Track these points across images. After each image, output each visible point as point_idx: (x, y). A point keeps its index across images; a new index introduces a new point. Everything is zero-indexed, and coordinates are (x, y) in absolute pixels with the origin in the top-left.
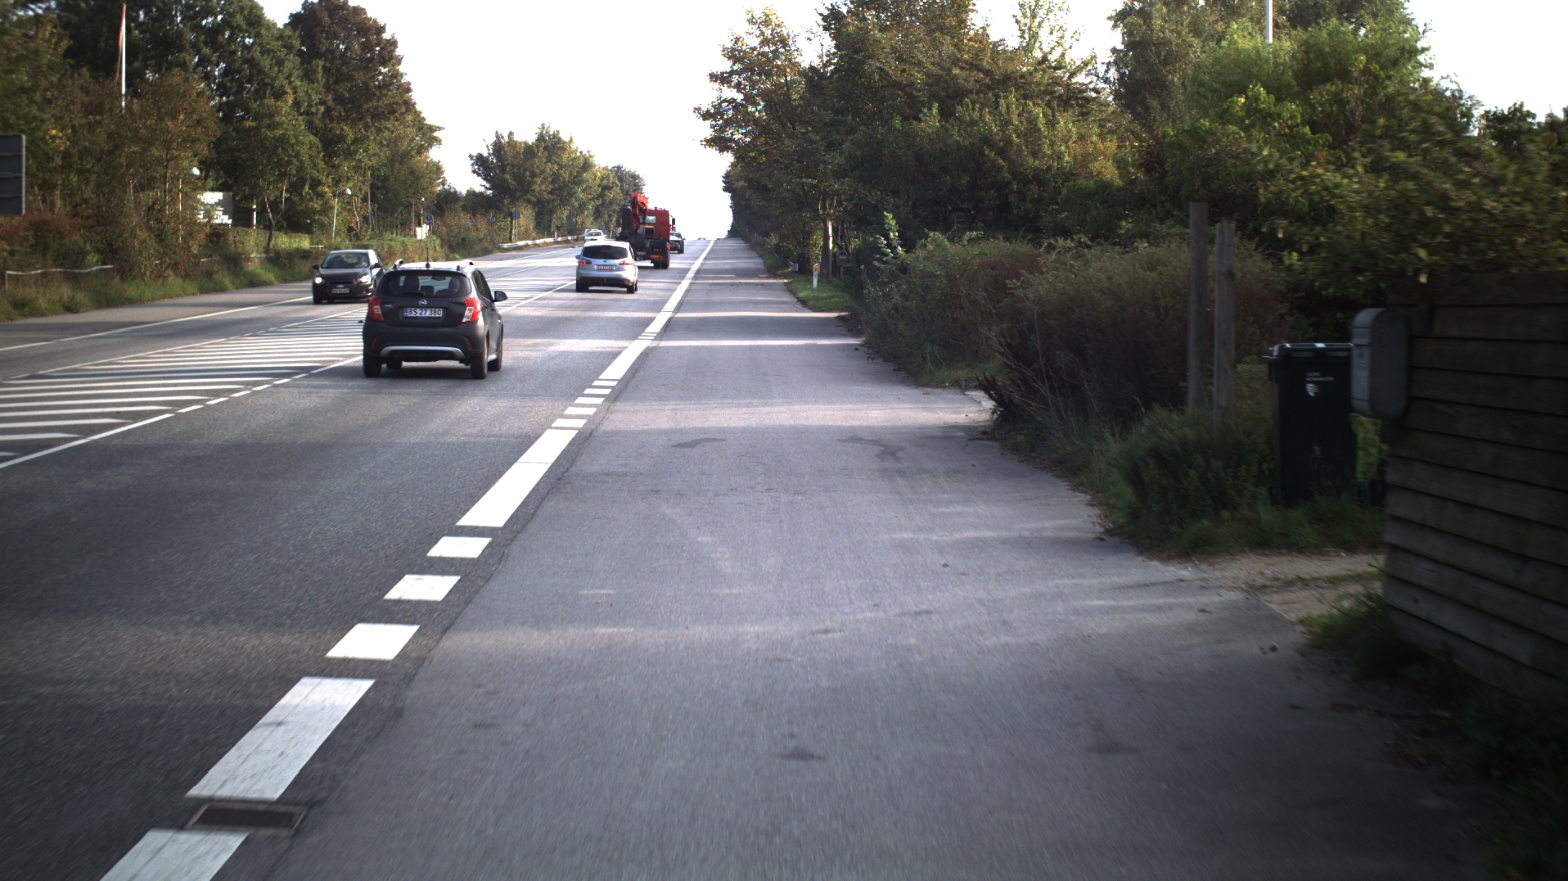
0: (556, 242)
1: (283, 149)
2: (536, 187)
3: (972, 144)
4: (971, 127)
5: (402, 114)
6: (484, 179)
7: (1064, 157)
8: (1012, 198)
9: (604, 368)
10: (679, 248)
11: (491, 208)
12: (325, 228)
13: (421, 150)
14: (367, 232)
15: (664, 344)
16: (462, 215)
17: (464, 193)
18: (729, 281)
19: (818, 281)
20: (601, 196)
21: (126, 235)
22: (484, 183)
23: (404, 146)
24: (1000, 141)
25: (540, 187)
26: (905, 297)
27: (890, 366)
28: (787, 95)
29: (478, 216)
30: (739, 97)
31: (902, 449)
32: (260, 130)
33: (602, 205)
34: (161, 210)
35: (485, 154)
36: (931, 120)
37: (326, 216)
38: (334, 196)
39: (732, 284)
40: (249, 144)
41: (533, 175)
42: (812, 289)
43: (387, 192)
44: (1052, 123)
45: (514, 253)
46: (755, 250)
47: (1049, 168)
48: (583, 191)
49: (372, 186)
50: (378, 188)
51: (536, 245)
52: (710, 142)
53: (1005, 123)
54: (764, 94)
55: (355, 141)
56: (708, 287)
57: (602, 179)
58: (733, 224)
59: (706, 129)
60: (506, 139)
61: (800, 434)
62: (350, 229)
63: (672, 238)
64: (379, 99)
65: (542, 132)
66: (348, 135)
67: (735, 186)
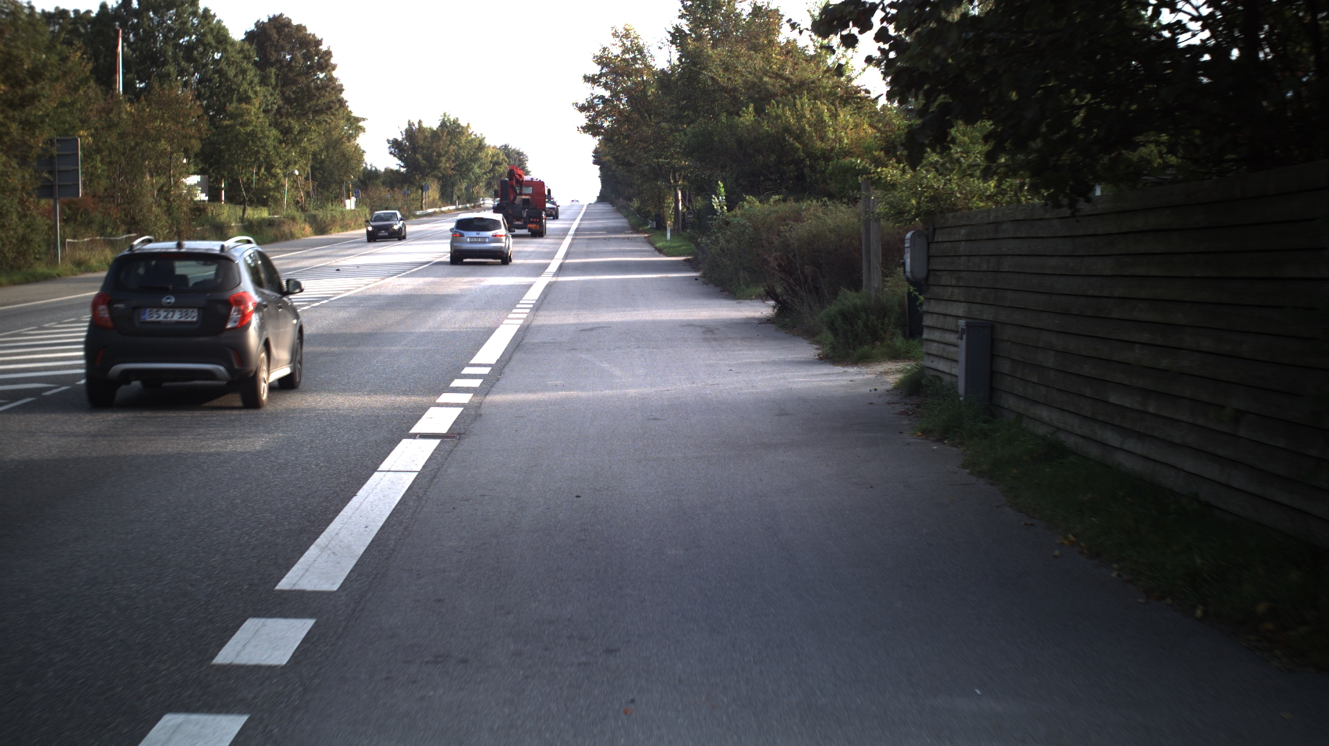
0: (457, 209)
1: (253, 142)
2: (442, 165)
3: (777, 132)
4: (777, 120)
5: (337, 110)
6: (400, 158)
7: (844, 140)
8: (806, 171)
9: (524, 294)
10: (554, 215)
11: (406, 183)
12: (277, 201)
13: (351, 137)
14: (309, 204)
15: (561, 279)
16: (382, 189)
17: (383, 170)
18: (602, 236)
19: (671, 235)
20: (492, 170)
21: (145, 210)
22: (400, 162)
23: (335, 134)
24: (797, 130)
25: (445, 164)
26: (728, 241)
27: (718, 289)
28: (644, 91)
29: (396, 189)
30: (607, 94)
31: (718, 329)
32: (235, 127)
33: (493, 178)
34: (168, 191)
35: (400, 139)
36: (748, 117)
37: (279, 192)
38: (285, 176)
39: (605, 239)
40: (226, 138)
41: (439, 155)
42: (667, 241)
43: (324, 173)
44: (834, 116)
45: (425, 219)
46: (621, 212)
47: (833, 149)
48: (479, 167)
49: (313, 168)
50: (316, 169)
51: (442, 212)
52: (586, 129)
53: (801, 117)
54: (625, 91)
55: (300, 132)
56: (586, 241)
57: (493, 156)
58: (601, 190)
59: (582, 119)
60: (417, 126)
61: (655, 323)
62: (298, 202)
63: (548, 205)
64: (318, 99)
65: (444, 119)
66: (295, 127)
67: (603, 160)
